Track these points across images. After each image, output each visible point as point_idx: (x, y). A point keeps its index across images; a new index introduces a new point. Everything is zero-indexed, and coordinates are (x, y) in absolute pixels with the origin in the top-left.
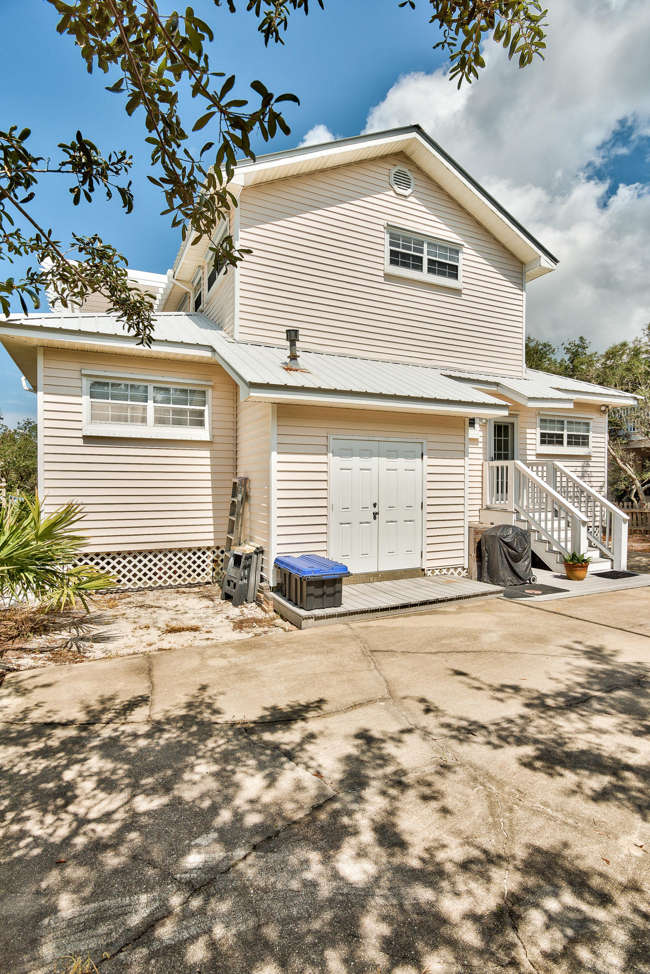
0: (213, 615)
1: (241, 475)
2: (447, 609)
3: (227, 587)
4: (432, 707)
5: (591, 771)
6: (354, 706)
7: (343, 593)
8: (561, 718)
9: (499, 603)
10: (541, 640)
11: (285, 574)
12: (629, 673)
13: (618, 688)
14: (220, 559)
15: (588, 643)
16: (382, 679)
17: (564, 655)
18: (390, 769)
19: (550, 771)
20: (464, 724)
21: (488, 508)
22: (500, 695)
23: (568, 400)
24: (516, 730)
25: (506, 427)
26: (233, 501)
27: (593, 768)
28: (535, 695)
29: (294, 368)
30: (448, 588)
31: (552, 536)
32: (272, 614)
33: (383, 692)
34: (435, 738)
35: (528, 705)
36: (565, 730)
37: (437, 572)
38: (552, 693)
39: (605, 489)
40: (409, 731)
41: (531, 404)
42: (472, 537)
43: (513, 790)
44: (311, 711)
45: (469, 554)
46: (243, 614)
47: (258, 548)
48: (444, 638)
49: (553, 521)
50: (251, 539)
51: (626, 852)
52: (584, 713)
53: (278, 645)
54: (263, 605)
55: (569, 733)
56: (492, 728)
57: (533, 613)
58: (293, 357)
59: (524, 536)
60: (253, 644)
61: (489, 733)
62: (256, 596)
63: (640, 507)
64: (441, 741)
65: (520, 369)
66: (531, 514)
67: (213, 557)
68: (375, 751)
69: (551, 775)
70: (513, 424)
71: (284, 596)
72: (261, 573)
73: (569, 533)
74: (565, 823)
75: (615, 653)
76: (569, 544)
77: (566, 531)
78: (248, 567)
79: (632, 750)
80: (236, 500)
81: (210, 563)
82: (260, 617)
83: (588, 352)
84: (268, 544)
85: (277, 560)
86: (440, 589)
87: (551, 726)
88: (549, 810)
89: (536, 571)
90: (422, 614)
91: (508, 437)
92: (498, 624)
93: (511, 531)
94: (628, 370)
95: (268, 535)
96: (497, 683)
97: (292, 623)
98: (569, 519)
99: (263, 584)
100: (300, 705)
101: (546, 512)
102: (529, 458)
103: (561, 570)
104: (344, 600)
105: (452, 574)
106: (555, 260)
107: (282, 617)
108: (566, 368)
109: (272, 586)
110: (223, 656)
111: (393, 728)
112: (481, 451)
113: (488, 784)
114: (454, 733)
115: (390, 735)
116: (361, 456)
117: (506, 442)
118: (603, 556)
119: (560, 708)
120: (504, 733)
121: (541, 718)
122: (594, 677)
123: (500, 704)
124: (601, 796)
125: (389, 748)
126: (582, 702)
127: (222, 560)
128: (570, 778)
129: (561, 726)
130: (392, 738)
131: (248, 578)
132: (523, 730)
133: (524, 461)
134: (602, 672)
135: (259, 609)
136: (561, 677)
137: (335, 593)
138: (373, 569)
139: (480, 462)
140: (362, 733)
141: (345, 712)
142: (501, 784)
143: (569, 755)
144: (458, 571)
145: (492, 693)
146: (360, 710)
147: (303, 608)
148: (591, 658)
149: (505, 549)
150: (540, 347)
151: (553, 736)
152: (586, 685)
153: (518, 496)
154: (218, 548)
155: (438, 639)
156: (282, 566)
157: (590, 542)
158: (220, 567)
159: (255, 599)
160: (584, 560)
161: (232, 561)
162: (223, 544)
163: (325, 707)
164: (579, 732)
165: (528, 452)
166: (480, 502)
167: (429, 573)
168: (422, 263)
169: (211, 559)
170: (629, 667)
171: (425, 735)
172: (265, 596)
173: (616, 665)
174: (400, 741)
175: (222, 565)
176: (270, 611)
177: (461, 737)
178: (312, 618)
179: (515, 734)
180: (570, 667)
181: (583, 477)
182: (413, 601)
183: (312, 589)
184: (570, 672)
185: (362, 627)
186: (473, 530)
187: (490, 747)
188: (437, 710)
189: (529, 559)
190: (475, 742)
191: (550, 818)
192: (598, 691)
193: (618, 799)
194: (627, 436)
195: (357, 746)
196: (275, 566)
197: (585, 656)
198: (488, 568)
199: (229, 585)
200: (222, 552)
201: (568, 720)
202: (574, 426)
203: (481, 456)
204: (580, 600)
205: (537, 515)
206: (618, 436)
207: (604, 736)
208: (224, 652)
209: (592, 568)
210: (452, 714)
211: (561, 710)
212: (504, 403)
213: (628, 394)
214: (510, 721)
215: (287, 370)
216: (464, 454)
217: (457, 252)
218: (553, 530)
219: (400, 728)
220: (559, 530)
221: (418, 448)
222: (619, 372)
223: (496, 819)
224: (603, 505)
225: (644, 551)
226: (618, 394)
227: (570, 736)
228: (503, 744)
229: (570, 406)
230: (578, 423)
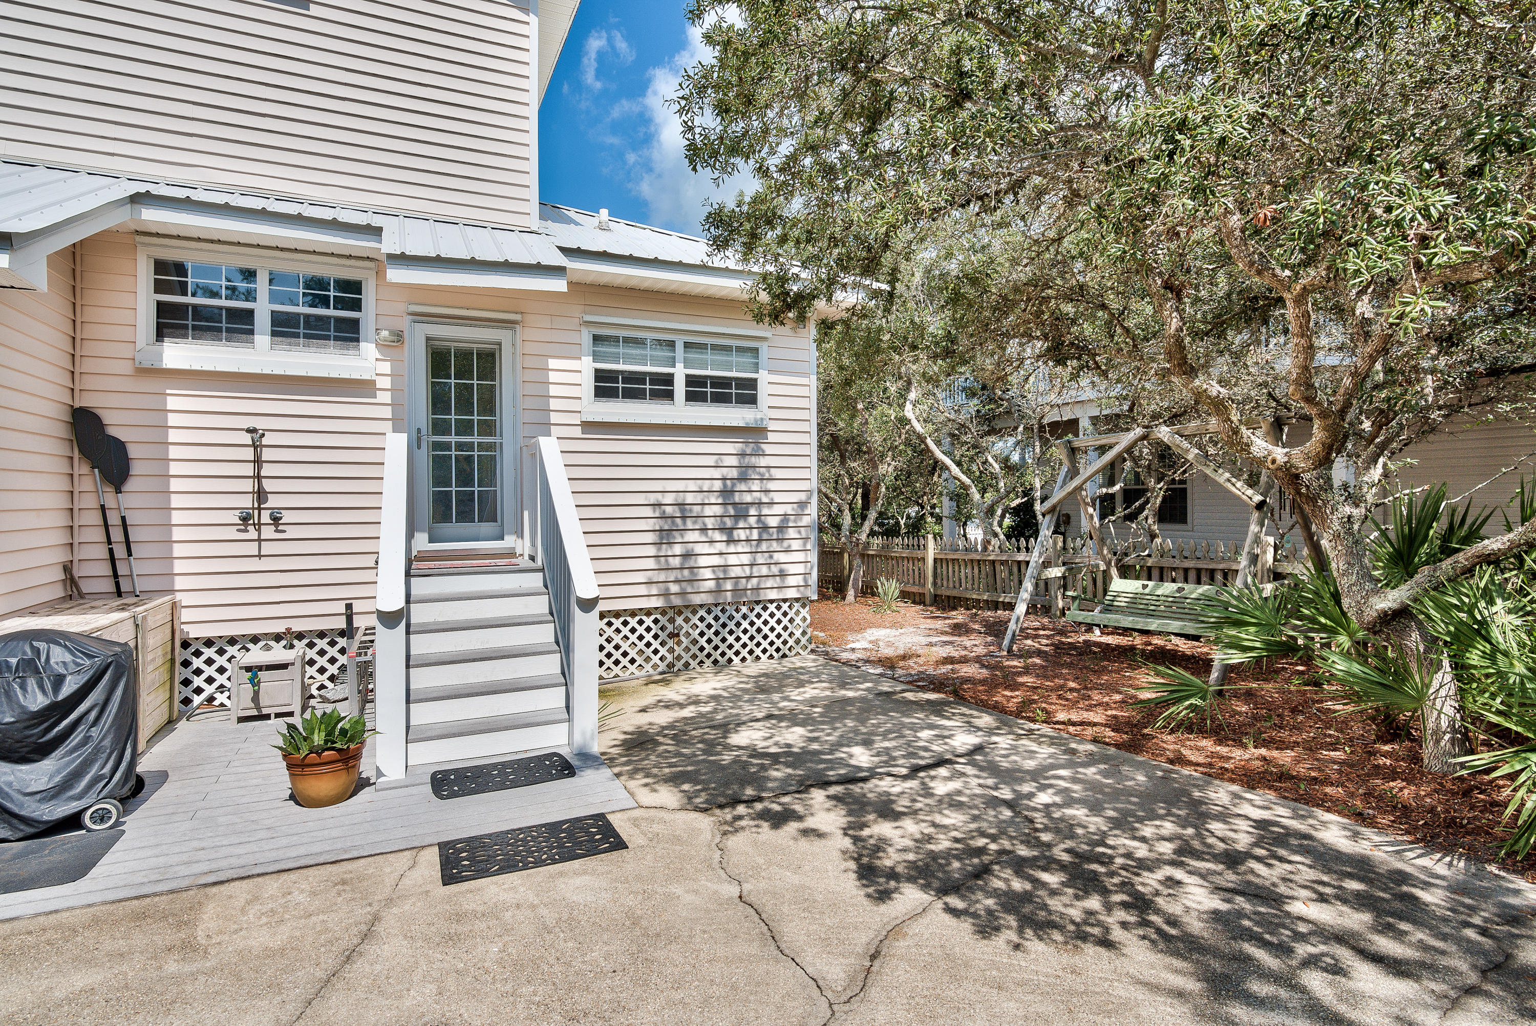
70: (500, 346)
102: (558, 432)
112: (386, 413)
165: (554, 417)
202: (710, 355)
203: (387, 428)
229: (559, 285)
230: (727, 349)
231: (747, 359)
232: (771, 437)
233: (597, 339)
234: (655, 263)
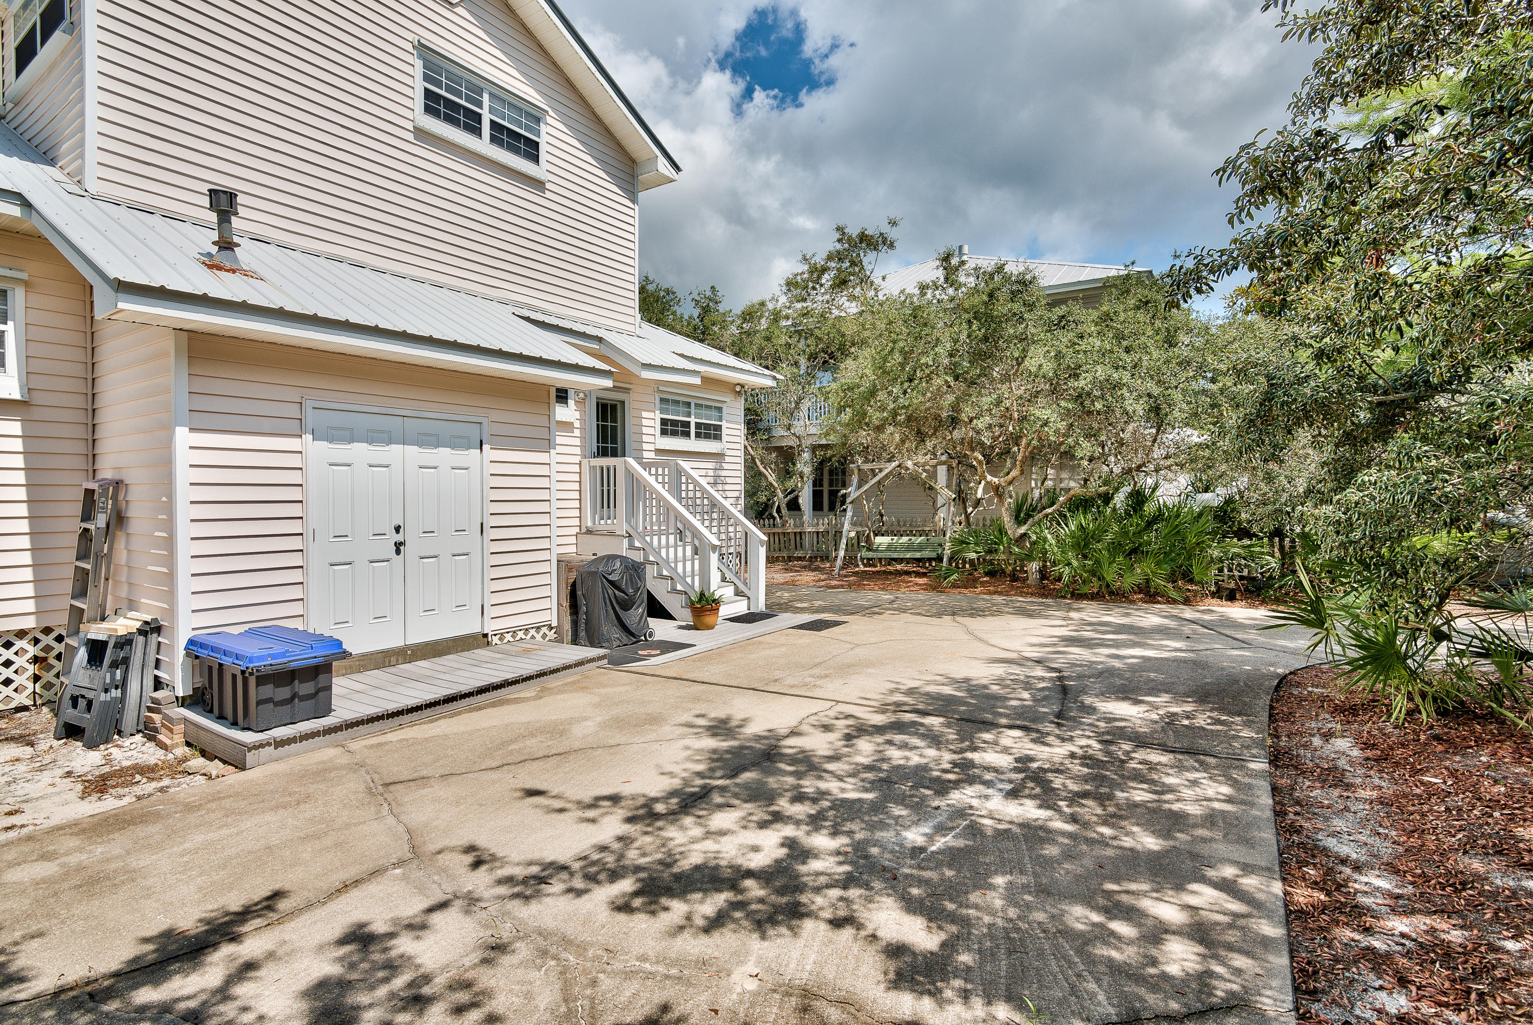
0: (29, 776)
1: (106, 473)
2: (522, 695)
3: (70, 710)
4: (486, 857)
5: (705, 891)
6: (345, 887)
7: (335, 690)
8: (672, 828)
9: (600, 674)
10: (654, 720)
11: (210, 668)
12: (758, 746)
13: (745, 769)
14: (54, 653)
15: (713, 715)
16: (401, 829)
17: (683, 737)
18: (399, 982)
19: (653, 907)
20: (535, 870)
21: (589, 532)
22: (591, 814)
23: (694, 371)
24: (610, 859)
25: (614, 407)
26: (86, 530)
27: (709, 886)
28: (641, 801)
29: (228, 265)
30: (526, 660)
31: (675, 569)
32: (182, 751)
33: (404, 851)
34: (484, 905)
35: (630, 820)
36: (677, 842)
37: (508, 637)
38: (663, 794)
39: (742, 501)
40: (443, 906)
41: (646, 374)
42: (563, 578)
43: (599, 952)
44: (254, 918)
45: (559, 604)
46: (108, 760)
47: (146, 623)
48: (512, 741)
49: (676, 546)
50: (132, 605)
51: (739, 990)
52: (701, 813)
53: (189, 808)
54: (161, 737)
55: (681, 845)
56: (576, 866)
57: (646, 683)
58: (226, 245)
59: (635, 570)
60: (128, 817)
61: (572, 874)
62: (142, 719)
63: (783, 525)
64: (493, 909)
65: (631, 320)
66: (648, 539)
67: (32, 651)
68: (377, 957)
69: (653, 913)
70: (623, 403)
71: (208, 711)
72: (157, 672)
73: (697, 563)
74: (667, 977)
75: (745, 721)
76: (697, 579)
77: (693, 560)
78: (125, 662)
79: (756, 849)
80: (92, 527)
81: (27, 665)
82: (152, 761)
83: (722, 308)
84: (172, 611)
85: (191, 642)
86: (511, 664)
87: (659, 842)
88: (647, 966)
89: (653, 623)
90: (480, 709)
91: (616, 422)
92: (597, 706)
93: (618, 564)
94: (768, 339)
95: (171, 595)
96: (587, 796)
97: (225, 762)
98: (697, 542)
99: (159, 695)
100: (227, 914)
101: (668, 535)
102: (646, 455)
103: (685, 616)
104: (335, 702)
105: (533, 637)
106: (677, 168)
107: (204, 754)
108: (695, 328)
109: (180, 693)
110: (45, 857)
111: (413, 907)
112: (577, 442)
113: (564, 955)
114: (516, 890)
115: (406, 922)
116: (370, 441)
117: (614, 429)
118: (738, 593)
119: (673, 813)
120: (593, 869)
121: (646, 833)
122: (717, 760)
123: (590, 827)
124: (715, 923)
125: (405, 945)
126: (701, 798)
127: (59, 657)
128: (678, 908)
129: (671, 839)
130: (410, 927)
131: (123, 685)
132: (621, 857)
133: (639, 460)
134: (727, 752)
135: (153, 744)
136: (676, 769)
137: (317, 693)
138: (396, 642)
139: (577, 459)
140: (354, 933)
141: (325, 903)
142: (581, 948)
143: (678, 877)
144: (541, 633)
145: (580, 813)
146: (355, 893)
147: (249, 729)
148: (714, 735)
149: (610, 592)
150: (662, 294)
151: (659, 856)
152: (707, 774)
153: (632, 513)
154: (47, 631)
155: (505, 743)
156: (203, 653)
157: (723, 575)
158: (55, 671)
159: (141, 727)
160: (714, 601)
161: (82, 654)
162: (60, 621)
163: (283, 905)
164: (694, 841)
165: (645, 446)
166: (576, 522)
167: (496, 640)
168: (480, 123)
169: (30, 655)
170: (758, 738)
171: (469, 905)
172: (166, 717)
173: (745, 739)
174: (423, 927)
175: (58, 666)
176: (176, 746)
177: (528, 893)
178: (269, 744)
179: (609, 866)
180: (689, 752)
181: (715, 484)
182: (464, 689)
183: (268, 691)
184: (689, 759)
185: (372, 747)
186: (563, 564)
187: (570, 895)
188: (494, 858)
189: (645, 604)
190: (549, 895)
191: (650, 975)
192: (721, 778)
193: (735, 921)
194: (768, 430)
195: (340, 959)
196: (188, 655)
197: (709, 733)
198: (586, 624)
199: (75, 706)
200: (59, 639)
201: (683, 828)
202: (704, 412)
203: (578, 451)
204: (708, 656)
205: (655, 538)
206: (759, 430)
207: (724, 839)
208: (51, 848)
209: (725, 611)
210: (517, 860)
211: (673, 816)
212: (606, 367)
213: (767, 372)
214: (603, 848)
215: (210, 267)
216: (548, 445)
217: (538, 120)
218: (676, 561)
219: (426, 904)
220: (684, 561)
221: (473, 432)
222: (758, 340)
223: (572, 1005)
224: (737, 523)
225: (786, 583)
226: (755, 370)
227: (682, 849)
228: (591, 886)
229: (697, 381)
230: (708, 407)
231: (714, 413)
232: (727, 459)
233: (662, 400)
234: (718, 365)
